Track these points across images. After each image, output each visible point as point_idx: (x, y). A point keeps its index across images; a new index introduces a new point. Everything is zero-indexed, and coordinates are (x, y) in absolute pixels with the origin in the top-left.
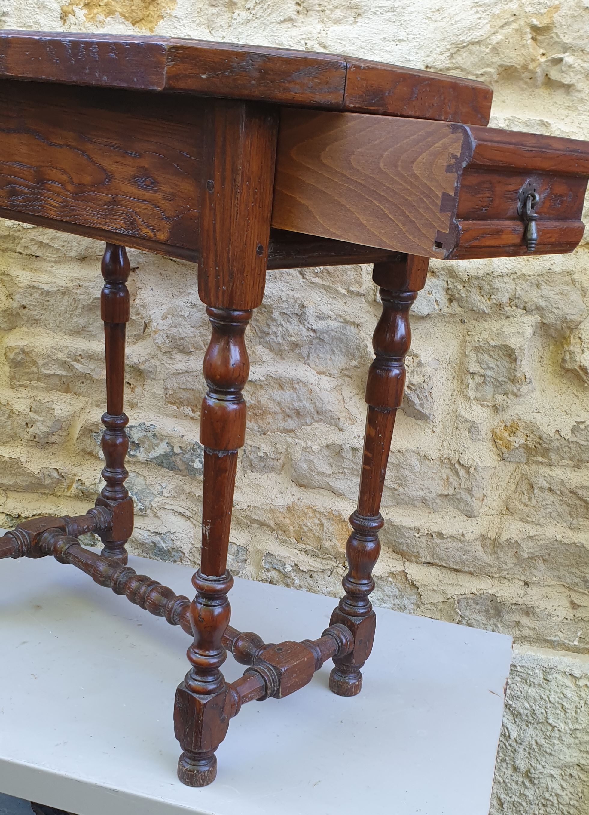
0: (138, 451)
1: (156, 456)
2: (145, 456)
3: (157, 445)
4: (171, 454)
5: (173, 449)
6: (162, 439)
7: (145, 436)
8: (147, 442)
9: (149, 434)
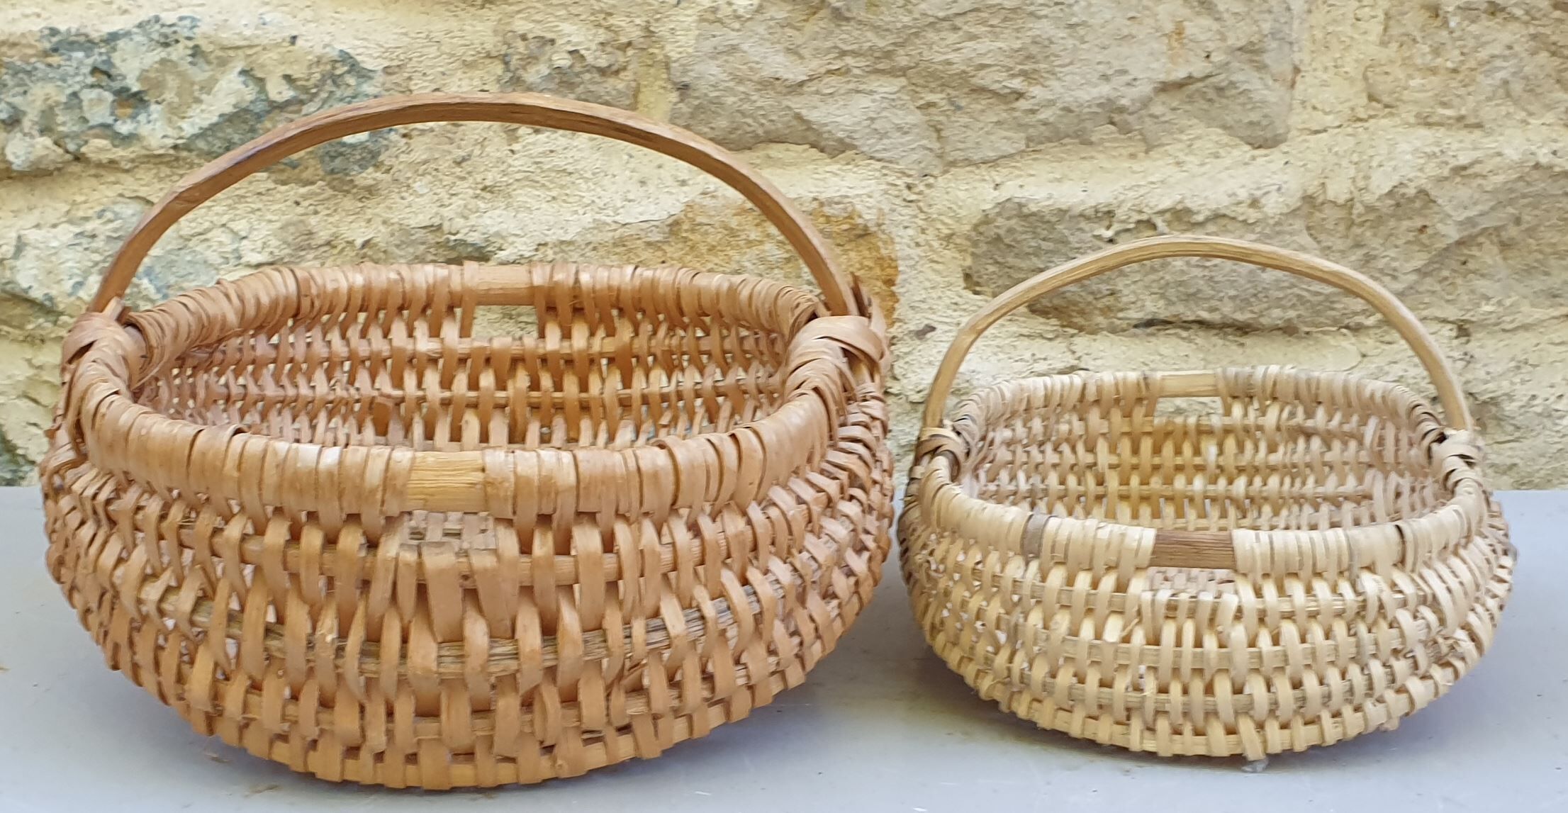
0: (142, 118)
1: (205, 124)
2: (170, 132)
3: (207, 87)
4: (259, 107)
5: (263, 90)
6: (223, 63)
7: (163, 62)
8: (172, 82)
9: (179, 53)
